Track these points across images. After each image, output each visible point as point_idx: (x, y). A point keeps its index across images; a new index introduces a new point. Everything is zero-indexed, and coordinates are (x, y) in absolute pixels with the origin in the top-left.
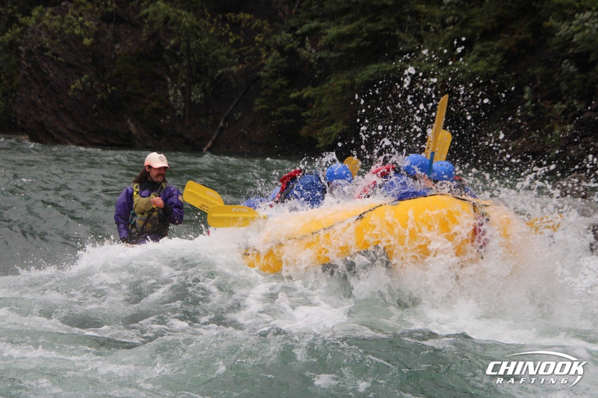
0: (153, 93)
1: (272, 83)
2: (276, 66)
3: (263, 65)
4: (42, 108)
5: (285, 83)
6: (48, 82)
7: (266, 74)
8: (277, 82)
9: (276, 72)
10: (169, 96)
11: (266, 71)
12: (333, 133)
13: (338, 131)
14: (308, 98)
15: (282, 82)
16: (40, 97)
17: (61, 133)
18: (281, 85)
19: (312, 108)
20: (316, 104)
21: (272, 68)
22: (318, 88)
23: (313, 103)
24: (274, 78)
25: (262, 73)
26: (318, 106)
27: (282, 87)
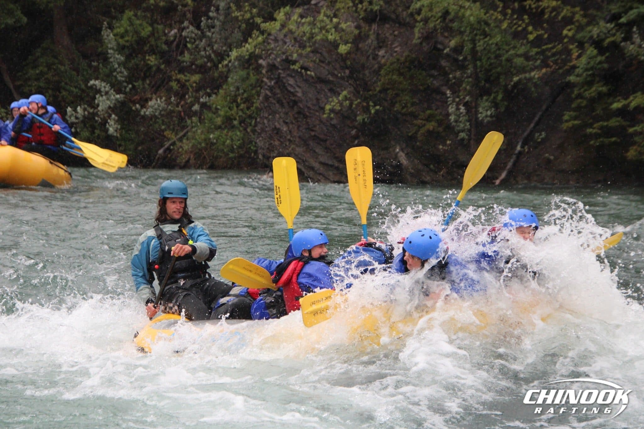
0: (428, 112)
1: (586, 90)
2: (592, 68)
3: (574, 67)
4: (289, 137)
5: (604, 89)
6: (295, 103)
7: (578, 79)
8: (594, 89)
9: (593, 75)
10: (448, 115)
11: (578, 76)
15: (600, 89)
16: (286, 123)
17: (312, 168)
21: (587, 70)
24: (589, 83)
25: (572, 78)
27: (600, 95)
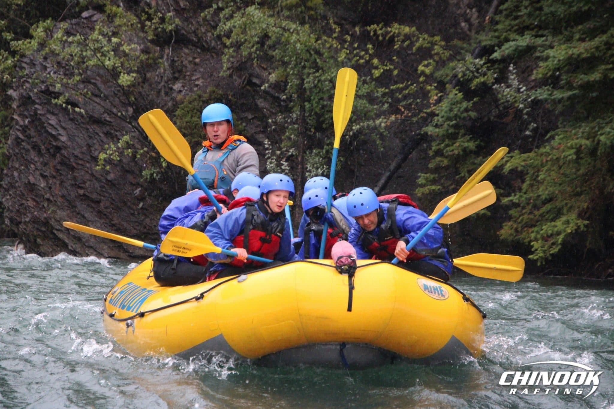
1: (447, 146)
2: (456, 116)
3: (433, 115)
4: (47, 196)
5: (471, 145)
6: (58, 149)
7: (437, 130)
8: (457, 144)
9: (456, 126)
11: (436, 126)
12: (558, 233)
13: (569, 231)
14: (513, 171)
15: (466, 144)
16: (43, 176)
18: (464, 150)
19: (520, 189)
20: (527, 182)
21: (449, 119)
22: (532, 154)
23: (523, 182)
24: (453, 137)
25: (430, 130)
26: (531, 186)
27: (466, 152)
